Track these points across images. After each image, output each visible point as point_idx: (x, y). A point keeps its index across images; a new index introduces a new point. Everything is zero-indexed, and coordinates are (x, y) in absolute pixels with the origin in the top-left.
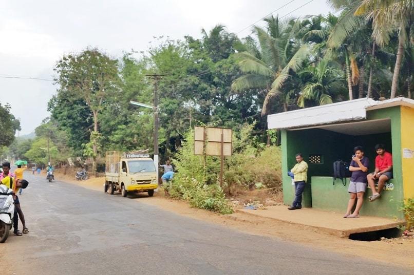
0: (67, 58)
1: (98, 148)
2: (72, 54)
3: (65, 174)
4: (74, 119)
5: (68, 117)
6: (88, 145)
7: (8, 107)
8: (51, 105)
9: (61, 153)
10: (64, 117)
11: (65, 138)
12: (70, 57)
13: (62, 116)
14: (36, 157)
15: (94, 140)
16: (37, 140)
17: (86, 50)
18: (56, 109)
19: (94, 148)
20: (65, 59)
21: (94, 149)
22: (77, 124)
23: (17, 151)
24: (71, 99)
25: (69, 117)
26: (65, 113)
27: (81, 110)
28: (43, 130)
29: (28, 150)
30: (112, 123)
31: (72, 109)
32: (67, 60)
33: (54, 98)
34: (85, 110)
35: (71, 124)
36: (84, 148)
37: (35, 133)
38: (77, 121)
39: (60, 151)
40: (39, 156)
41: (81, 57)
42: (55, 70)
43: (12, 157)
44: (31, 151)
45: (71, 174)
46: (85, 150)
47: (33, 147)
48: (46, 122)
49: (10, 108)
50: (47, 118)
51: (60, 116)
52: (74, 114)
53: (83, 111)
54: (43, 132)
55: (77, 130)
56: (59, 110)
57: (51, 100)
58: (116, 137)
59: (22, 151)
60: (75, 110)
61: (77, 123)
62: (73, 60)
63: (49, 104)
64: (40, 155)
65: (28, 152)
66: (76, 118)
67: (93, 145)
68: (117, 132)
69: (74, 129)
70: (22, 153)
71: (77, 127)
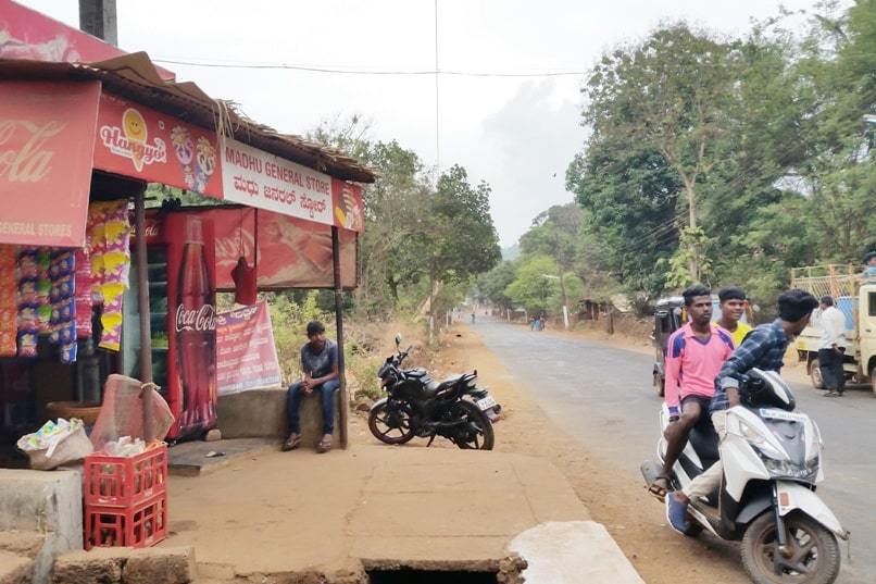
0: (612, 58)
1: (705, 267)
2: (623, 46)
3: (611, 331)
4: (629, 202)
5: (616, 199)
6: (675, 261)
7: (484, 190)
8: (572, 176)
9: (588, 285)
10: (607, 200)
11: (593, 252)
12: (618, 54)
13: (604, 199)
14: (526, 296)
15: (692, 249)
16: (527, 261)
17: (658, 30)
18: (584, 184)
19: (691, 267)
20: (606, 61)
21: (693, 270)
22: (637, 214)
23: (486, 286)
24: (622, 156)
25: (618, 199)
26: (609, 190)
27: (645, 179)
28: (537, 240)
29: (511, 282)
30: (738, 203)
31: (626, 178)
32: (613, 62)
33: (579, 161)
34: (655, 178)
35: (625, 213)
36: (667, 267)
37: (521, 246)
38: (638, 207)
39: (584, 281)
40: (533, 294)
41: (646, 49)
42: (583, 90)
43: (474, 299)
44: (516, 283)
45: (632, 331)
46: (669, 275)
47: (521, 277)
48: (541, 224)
49: (489, 189)
50: (543, 215)
51: (596, 199)
52: (630, 189)
53: (651, 183)
54: (535, 243)
55: (638, 228)
56: (593, 185)
57: (573, 166)
58: (753, 237)
59: (498, 284)
60: (633, 181)
61: (639, 211)
62: (627, 60)
63: (568, 173)
64: (535, 291)
65: (510, 285)
66: (637, 198)
67: (690, 260)
68: (753, 224)
69: (630, 227)
70: (497, 289)
71: (638, 221)
